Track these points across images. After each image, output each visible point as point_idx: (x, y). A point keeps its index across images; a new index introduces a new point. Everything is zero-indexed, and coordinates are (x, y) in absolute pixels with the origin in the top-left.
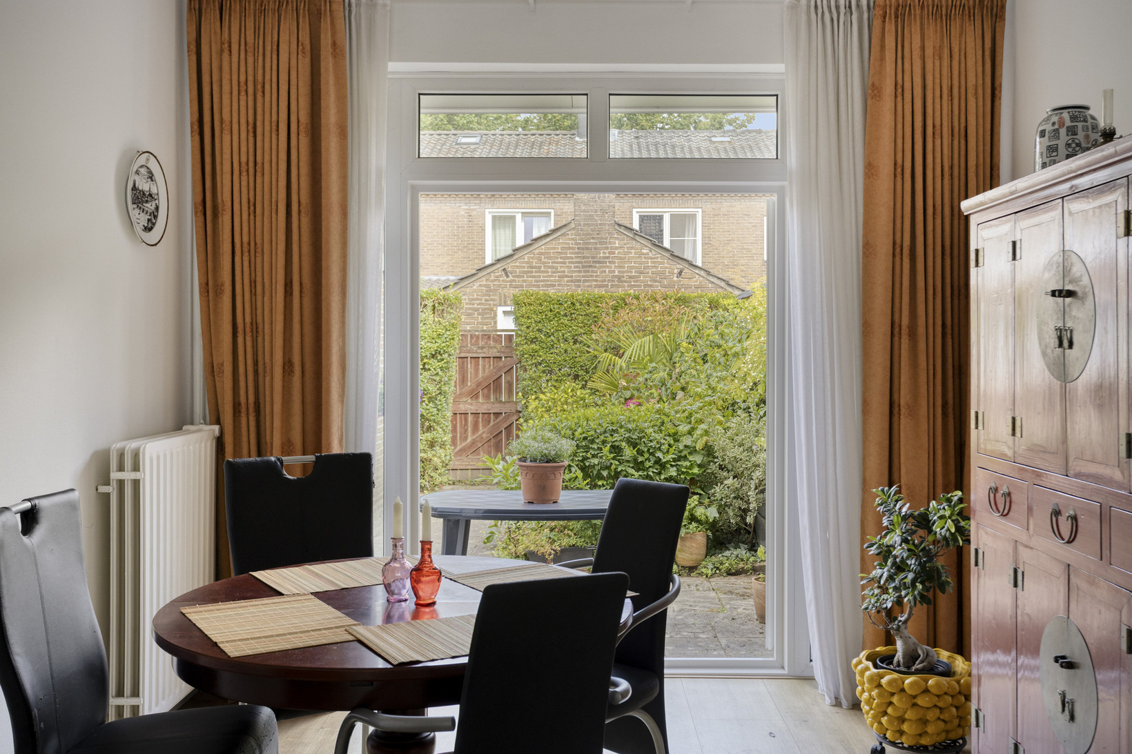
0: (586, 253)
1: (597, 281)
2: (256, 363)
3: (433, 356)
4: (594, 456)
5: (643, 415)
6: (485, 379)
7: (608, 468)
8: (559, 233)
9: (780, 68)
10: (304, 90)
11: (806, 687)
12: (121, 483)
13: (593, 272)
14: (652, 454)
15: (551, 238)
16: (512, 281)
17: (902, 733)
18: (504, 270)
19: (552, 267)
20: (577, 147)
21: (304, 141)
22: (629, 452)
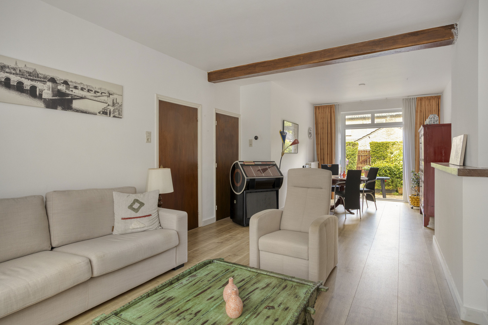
2: (323, 154)
3: (352, 155)
4: (381, 172)
5: (392, 166)
6: (364, 160)
7: (384, 174)
9: (401, 108)
10: (329, 118)
11: (407, 203)
13: (390, 137)
14: (393, 172)
17: (415, 204)
18: (369, 137)
19: (381, 136)
20: (369, 122)
21: (330, 124)
22: (388, 172)
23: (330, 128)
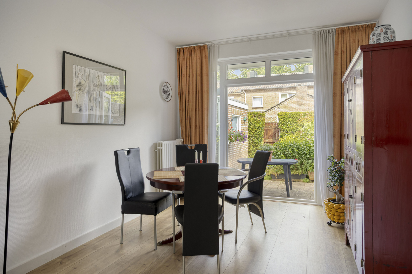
0: (300, 102)
1: (302, 109)
3: (258, 128)
4: (287, 151)
5: (301, 141)
6: (272, 134)
7: (291, 154)
8: (292, 98)
10: (199, 66)
11: (321, 208)
12: (159, 149)
13: (301, 107)
14: (303, 151)
15: (290, 99)
16: (280, 110)
17: (334, 219)
18: (278, 107)
19: (291, 106)
21: (199, 78)
22: (296, 151)
23: (199, 84)
